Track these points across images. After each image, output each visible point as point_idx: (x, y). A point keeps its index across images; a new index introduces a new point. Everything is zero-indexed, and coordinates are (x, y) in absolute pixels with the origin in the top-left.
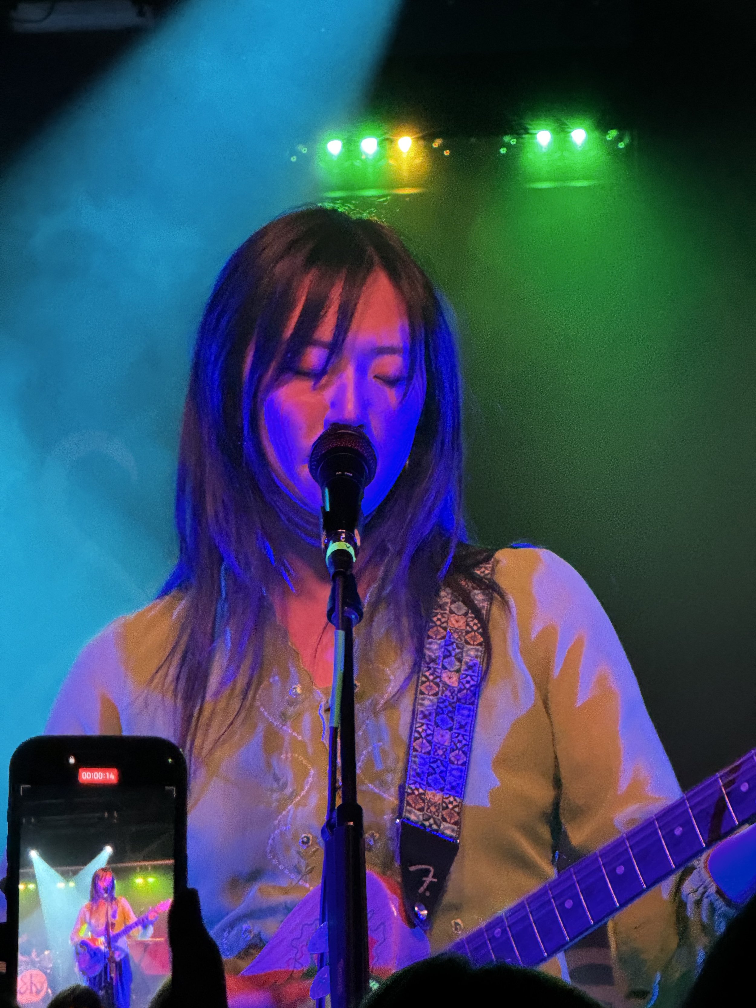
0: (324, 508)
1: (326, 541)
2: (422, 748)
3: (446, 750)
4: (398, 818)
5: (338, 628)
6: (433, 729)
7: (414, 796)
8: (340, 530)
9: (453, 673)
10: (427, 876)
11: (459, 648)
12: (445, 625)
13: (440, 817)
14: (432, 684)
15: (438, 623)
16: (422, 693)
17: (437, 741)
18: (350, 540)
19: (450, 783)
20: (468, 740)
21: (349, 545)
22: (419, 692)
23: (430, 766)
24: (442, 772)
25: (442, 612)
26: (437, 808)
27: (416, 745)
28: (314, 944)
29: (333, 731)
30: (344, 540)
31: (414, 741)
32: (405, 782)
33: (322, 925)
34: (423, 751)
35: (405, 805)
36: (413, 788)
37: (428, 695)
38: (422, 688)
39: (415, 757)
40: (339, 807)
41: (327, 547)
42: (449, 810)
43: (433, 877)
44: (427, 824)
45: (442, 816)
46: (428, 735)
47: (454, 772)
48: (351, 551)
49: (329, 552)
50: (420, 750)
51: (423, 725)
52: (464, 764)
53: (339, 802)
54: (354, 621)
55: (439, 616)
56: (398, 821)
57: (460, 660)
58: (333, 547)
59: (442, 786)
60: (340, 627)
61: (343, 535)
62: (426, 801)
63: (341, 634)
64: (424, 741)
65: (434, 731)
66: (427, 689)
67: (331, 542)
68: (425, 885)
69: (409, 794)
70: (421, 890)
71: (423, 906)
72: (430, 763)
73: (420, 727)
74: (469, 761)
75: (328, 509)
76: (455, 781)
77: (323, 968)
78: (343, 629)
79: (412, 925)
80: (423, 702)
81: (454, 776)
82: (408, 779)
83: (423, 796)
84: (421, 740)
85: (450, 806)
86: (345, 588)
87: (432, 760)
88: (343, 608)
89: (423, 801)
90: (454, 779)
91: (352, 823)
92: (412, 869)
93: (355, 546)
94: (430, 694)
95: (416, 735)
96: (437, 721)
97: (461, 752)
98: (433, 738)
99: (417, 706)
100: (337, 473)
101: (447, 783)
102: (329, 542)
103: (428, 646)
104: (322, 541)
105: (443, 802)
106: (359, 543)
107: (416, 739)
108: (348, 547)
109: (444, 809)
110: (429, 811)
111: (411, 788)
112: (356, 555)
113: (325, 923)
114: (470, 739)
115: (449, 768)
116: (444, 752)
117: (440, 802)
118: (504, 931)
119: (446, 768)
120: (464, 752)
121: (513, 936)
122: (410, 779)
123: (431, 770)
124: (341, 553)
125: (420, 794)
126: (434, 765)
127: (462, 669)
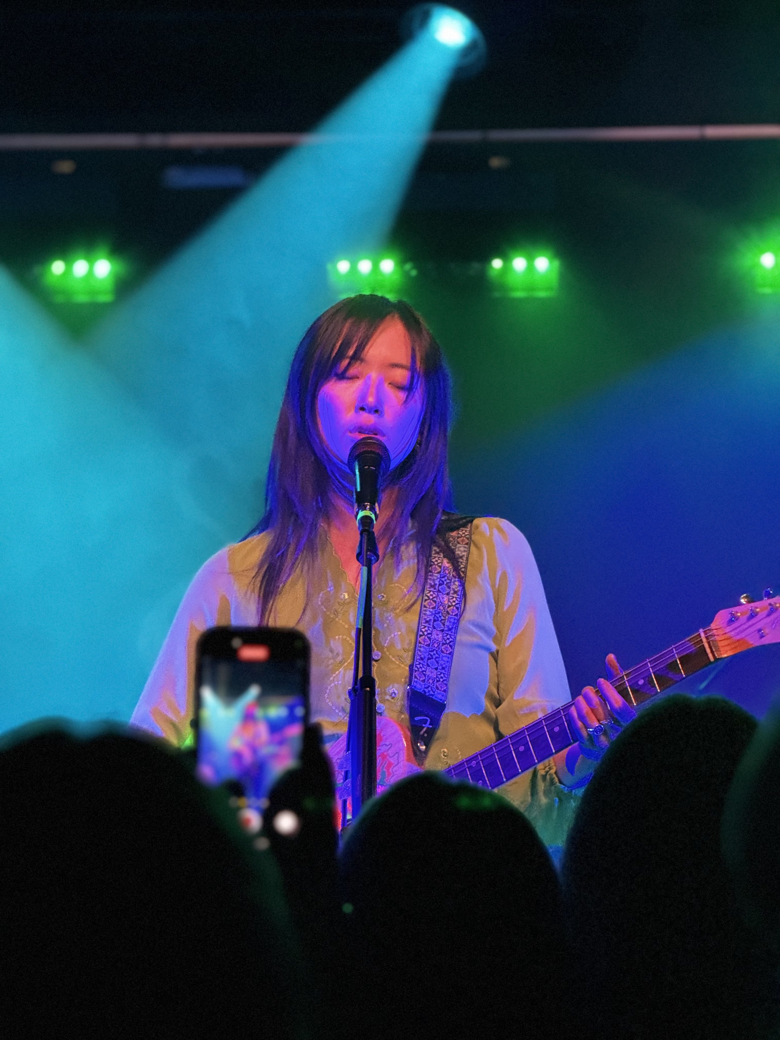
0: (356, 489)
1: (357, 510)
2: (425, 642)
3: (440, 644)
4: (408, 686)
5: (363, 565)
6: (431, 630)
7: (419, 672)
8: (366, 503)
9: (445, 595)
10: (426, 724)
11: (448, 579)
12: (440, 565)
13: (435, 687)
14: (431, 601)
15: (436, 563)
16: (425, 607)
17: (434, 638)
18: (372, 509)
19: (442, 665)
20: (453, 638)
21: (371, 513)
22: (423, 606)
23: (429, 654)
24: (436, 658)
25: (439, 556)
26: (433, 680)
27: (420, 639)
28: (342, 765)
29: (358, 630)
30: (368, 509)
31: (420, 637)
32: (414, 662)
33: (347, 753)
34: (425, 644)
35: (413, 678)
36: (419, 667)
37: (429, 608)
38: (426, 603)
39: (420, 647)
40: (361, 679)
41: (357, 513)
42: (441, 682)
43: (430, 725)
44: (426, 690)
45: (436, 686)
46: (429, 634)
47: (444, 659)
48: (373, 516)
49: (359, 517)
50: (423, 643)
51: (425, 627)
52: (450, 653)
53: (360, 675)
54: (374, 561)
55: (437, 559)
56: (408, 687)
57: (449, 587)
58: (361, 514)
59: (436, 667)
60: (365, 563)
61: (368, 507)
62: (427, 676)
63: (365, 569)
64: (426, 638)
65: (432, 631)
66: (428, 605)
67: (360, 511)
68: (425, 729)
69: (416, 671)
70: (422, 733)
71: (423, 743)
72: (429, 651)
73: (424, 628)
74: (453, 651)
75: (359, 490)
76: (444, 664)
77: (347, 780)
78: (366, 566)
79: (415, 754)
80: (426, 613)
81: (444, 661)
82: (415, 661)
83: (425, 673)
84: (424, 637)
85: (441, 680)
86: (368, 539)
87: (430, 650)
88: (367, 552)
89: (425, 675)
90: (444, 662)
91: (368, 689)
92: (416, 719)
93: (375, 514)
94: (430, 607)
95: (421, 633)
96: (434, 625)
97: (448, 646)
98: (431, 636)
99: (422, 615)
100: (365, 467)
101: (439, 665)
102: (358, 511)
103: (430, 577)
104: (355, 509)
105: (437, 677)
106: (378, 512)
107: (421, 636)
108: (371, 514)
109: (438, 681)
110: (428, 682)
111: (417, 667)
112: (376, 519)
113: (349, 752)
114: (454, 638)
115: (441, 656)
116: (438, 645)
117: (435, 676)
118: (478, 763)
119: (439, 655)
120: (451, 646)
121: (484, 767)
122: (416, 661)
123: (430, 656)
124: (365, 518)
125: (423, 671)
126: (432, 653)
127: (451, 593)
